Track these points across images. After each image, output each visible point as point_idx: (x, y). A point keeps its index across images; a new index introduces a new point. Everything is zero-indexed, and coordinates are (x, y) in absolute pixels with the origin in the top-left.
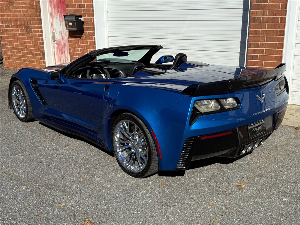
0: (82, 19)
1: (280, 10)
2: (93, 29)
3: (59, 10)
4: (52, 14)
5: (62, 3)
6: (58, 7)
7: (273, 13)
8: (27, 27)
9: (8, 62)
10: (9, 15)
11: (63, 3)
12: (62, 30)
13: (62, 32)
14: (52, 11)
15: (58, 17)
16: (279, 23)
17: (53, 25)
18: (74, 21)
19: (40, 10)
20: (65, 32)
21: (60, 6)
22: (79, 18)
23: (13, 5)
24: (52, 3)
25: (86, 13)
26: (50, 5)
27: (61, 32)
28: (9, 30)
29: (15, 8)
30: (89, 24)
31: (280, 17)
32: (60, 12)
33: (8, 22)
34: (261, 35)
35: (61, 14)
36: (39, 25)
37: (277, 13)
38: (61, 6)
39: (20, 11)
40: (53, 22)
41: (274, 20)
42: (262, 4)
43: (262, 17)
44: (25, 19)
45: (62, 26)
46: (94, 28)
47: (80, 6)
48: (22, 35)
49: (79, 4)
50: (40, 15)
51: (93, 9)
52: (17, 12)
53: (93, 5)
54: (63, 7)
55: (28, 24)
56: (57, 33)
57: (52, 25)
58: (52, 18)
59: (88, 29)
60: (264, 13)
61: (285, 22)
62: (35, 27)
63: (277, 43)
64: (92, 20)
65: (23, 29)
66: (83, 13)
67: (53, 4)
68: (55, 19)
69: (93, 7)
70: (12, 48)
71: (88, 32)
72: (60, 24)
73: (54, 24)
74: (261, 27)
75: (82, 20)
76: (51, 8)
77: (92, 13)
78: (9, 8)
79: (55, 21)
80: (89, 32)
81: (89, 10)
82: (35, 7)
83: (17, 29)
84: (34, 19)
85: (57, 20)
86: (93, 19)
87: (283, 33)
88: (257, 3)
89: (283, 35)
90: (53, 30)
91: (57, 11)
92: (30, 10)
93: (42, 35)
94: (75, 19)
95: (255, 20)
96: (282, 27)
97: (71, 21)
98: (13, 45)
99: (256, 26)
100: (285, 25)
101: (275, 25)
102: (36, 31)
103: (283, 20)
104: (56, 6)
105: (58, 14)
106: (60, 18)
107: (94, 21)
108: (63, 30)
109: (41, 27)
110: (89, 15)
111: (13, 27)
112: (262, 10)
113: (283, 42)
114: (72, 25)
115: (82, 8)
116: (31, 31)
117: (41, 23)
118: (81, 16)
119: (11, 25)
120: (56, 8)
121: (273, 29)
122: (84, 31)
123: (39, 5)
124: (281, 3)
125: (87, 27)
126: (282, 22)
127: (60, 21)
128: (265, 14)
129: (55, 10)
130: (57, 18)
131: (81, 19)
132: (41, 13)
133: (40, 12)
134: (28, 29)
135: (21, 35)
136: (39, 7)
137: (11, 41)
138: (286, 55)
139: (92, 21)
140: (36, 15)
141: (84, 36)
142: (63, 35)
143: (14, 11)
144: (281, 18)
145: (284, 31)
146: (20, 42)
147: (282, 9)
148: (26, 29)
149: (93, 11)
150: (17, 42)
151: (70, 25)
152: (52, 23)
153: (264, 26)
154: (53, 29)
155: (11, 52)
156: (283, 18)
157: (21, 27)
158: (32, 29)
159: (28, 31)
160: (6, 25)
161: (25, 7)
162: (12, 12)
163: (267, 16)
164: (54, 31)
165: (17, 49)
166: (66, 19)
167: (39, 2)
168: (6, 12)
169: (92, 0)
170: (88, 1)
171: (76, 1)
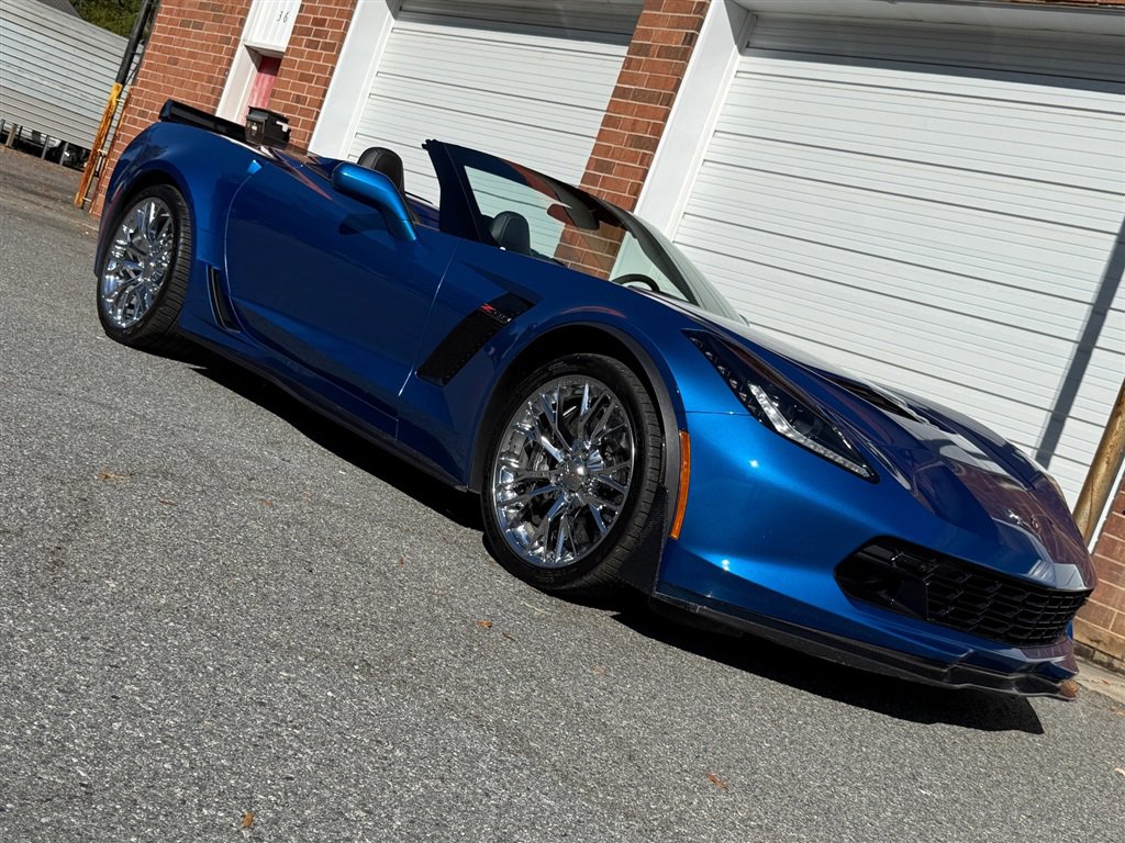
0: (285, 128)
10: (157, 88)
14: (250, 103)
19: (222, 91)
22: (278, 123)
23: (176, 64)
25: (300, 118)
26: (253, 90)
29: (178, 73)
33: (148, 105)
39: (183, 82)
42: (603, 174)
47: (298, 99)
49: (298, 95)
51: (318, 113)
53: (322, 102)
66: (296, 116)
69: (320, 107)
77: (314, 120)
78: (165, 70)
81: (307, 113)
82: (214, 80)
88: (596, 171)
92: (202, 85)
94: (268, 118)
110: (305, 124)
112: (598, 188)
115: (300, 106)
118: (285, 120)
119: (150, 112)
120: (261, 100)
123: (224, 79)
124: (632, 181)
129: (257, 104)
131: (281, 126)
132: (222, 99)
133: (220, 94)
136: (223, 83)
139: (304, 140)
140: (208, 100)
143: (170, 81)
145: (619, 247)
147: (629, 194)
149: (316, 118)
160: (142, 109)
161: (197, 76)
162: (166, 80)
166: (253, 116)
167: (228, 70)
168: (155, 77)
169: (325, 91)
170: (315, 92)
171: (294, 87)
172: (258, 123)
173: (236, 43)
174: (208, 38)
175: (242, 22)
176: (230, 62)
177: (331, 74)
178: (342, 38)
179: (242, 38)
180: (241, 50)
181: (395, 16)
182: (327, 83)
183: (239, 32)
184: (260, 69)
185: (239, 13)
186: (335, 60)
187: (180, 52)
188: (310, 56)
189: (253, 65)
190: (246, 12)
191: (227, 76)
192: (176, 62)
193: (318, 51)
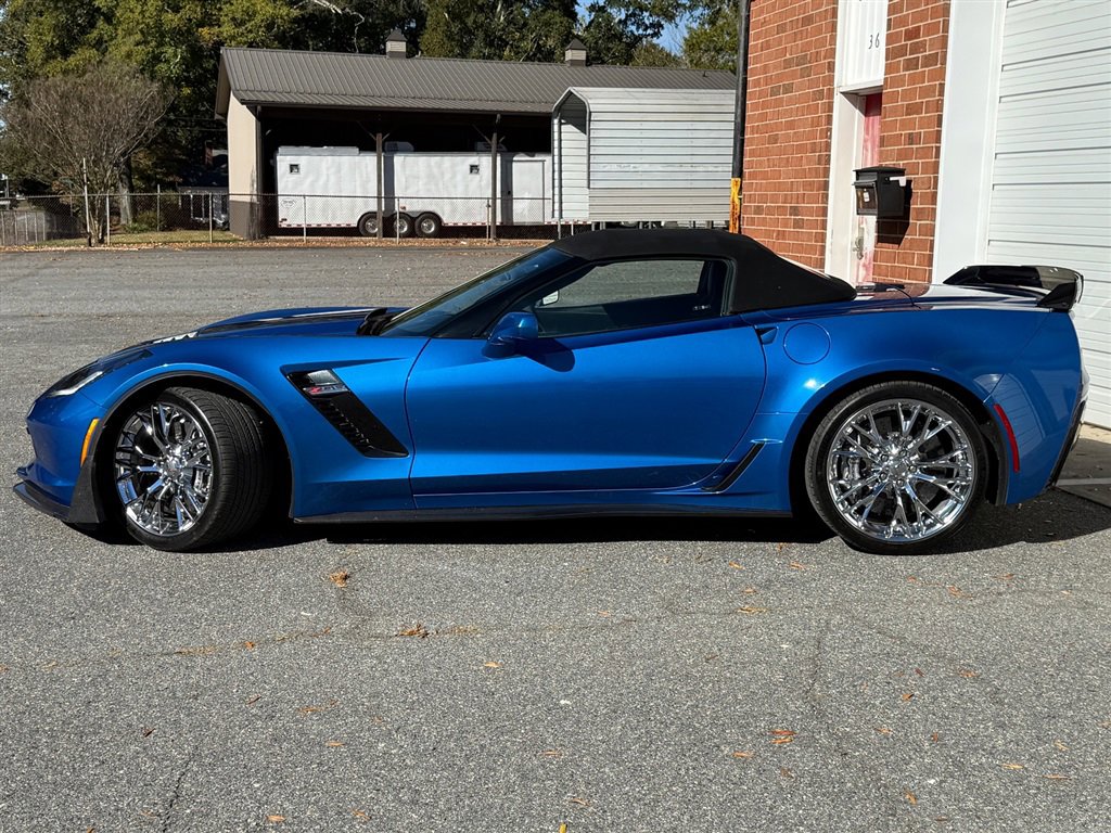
0: (902, 181)
2: (934, 214)
8: (795, 211)
10: (765, 176)
19: (829, 156)
24: (868, 134)
25: (920, 161)
26: (865, 141)
28: (759, 222)
29: (779, 151)
30: (923, 198)
33: (760, 198)
36: (822, 205)
39: (788, 160)
44: (795, 187)
46: (935, 210)
47: (911, 139)
48: (784, 235)
49: (910, 134)
50: (826, 172)
51: (938, 149)
52: (782, 165)
53: (939, 133)
55: (800, 200)
56: (868, 232)
59: (919, 214)
62: (810, 211)
64: (934, 183)
65: (788, 216)
66: (913, 160)
67: (871, 137)
69: (938, 140)
71: (918, 223)
75: (902, 184)
76: (866, 149)
77: (935, 160)
78: (768, 152)
80: (920, 225)
81: (925, 152)
82: (819, 147)
84: (811, 184)
86: (937, 179)
92: (807, 157)
93: (823, 238)
94: (876, 178)
102: (811, 224)
104: (877, 143)
107: (936, 187)
109: (825, 211)
110: (926, 167)
111: (769, 211)
114: (869, 200)
115: (914, 147)
116: (803, 224)
117: (826, 198)
118: (901, 172)
119: (765, 205)
120: (876, 150)
122: (911, 221)
123: (828, 142)
125: (919, 206)
131: (898, 181)
132: (831, 165)
133: (829, 161)
134: (797, 218)
135: (781, 236)
136: (828, 147)
140: (817, 173)
141: (909, 237)
143: (775, 163)
148: (793, 217)
149: (938, 156)
151: (865, 200)
157: (781, 210)
158: (805, 218)
159: (795, 224)
160: (757, 204)
161: (801, 149)
162: (771, 164)
164: (864, 225)
167: (830, 130)
168: (760, 163)
169: (940, 118)
170: (929, 122)
171: (904, 125)
172: (869, 188)
173: (831, 93)
174: (798, 100)
175: (831, 67)
176: (829, 120)
177: (942, 93)
178: (944, 42)
179: (836, 85)
180: (838, 100)
182: (939, 106)
183: (831, 80)
184: (867, 113)
185: (825, 58)
186: (942, 74)
187: (777, 126)
188: (913, 80)
189: (857, 111)
190: (832, 53)
192: (775, 140)
193: (920, 70)
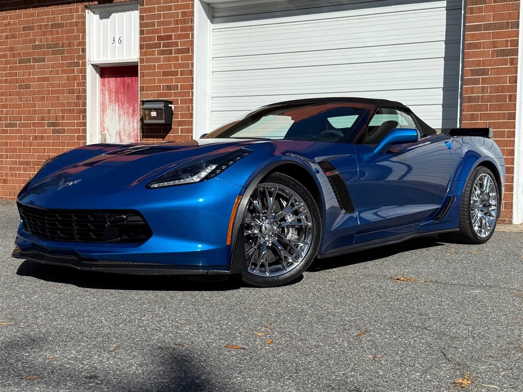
0: (173, 106)
1: (508, 84)
2: (191, 123)
3: (118, 98)
4: (103, 104)
5: (126, 86)
6: (117, 92)
7: (498, 90)
8: (54, 125)
9: (3, 187)
10: (19, 106)
11: (128, 87)
12: (122, 130)
13: (122, 133)
14: (104, 99)
15: (115, 109)
16: (508, 102)
17: (105, 121)
18: (161, 109)
19: (86, 96)
20: (127, 132)
21: (122, 90)
22: (170, 105)
23: (29, 88)
24: (105, 87)
25: (179, 98)
26: (102, 90)
27: (120, 133)
28: (11, 132)
29: (34, 93)
30: (183, 116)
31: (508, 94)
32: (120, 100)
33: (12, 119)
34: (480, 120)
35: (123, 104)
36: (81, 121)
37: (503, 89)
38: (124, 91)
39: (43, 98)
40: (105, 117)
41: (499, 98)
42: (480, 77)
43: (480, 95)
44: (52, 112)
45: (122, 123)
46: (192, 121)
47: (169, 88)
48: (42, 138)
49: (168, 86)
50: (85, 104)
51: (192, 92)
52: (37, 100)
53: (192, 85)
54: (128, 92)
55: (58, 118)
56: (110, 135)
57: (102, 122)
58: (103, 110)
59: (180, 123)
60: (483, 90)
61: (516, 101)
62: (72, 125)
63: (506, 130)
64: (191, 108)
65: (46, 128)
66: (173, 98)
67: (108, 88)
68: (109, 111)
69: (192, 88)
70: (15, 163)
71: (180, 127)
72: (120, 120)
73: (107, 120)
74: (480, 108)
75: (173, 108)
76: (104, 94)
77: (191, 97)
78: (18, 93)
79: (108, 115)
80: (181, 129)
81: (184, 94)
83: (32, 128)
84: (71, 111)
85: (114, 113)
86: (192, 106)
87: (513, 116)
88: (472, 76)
89: (514, 118)
90: (104, 131)
91: (115, 99)
92: (64, 96)
93: (85, 138)
94: (163, 105)
95: (470, 99)
96: (512, 108)
97: (155, 110)
98: (20, 156)
99: (471, 108)
100: (515, 105)
101: (501, 105)
102: (72, 131)
103: (513, 98)
104: (114, 91)
105: (117, 104)
106: (119, 110)
107: (192, 111)
108: (124, 129)
109: (85, 124)
110: (183, 102)
111: (24, 125)
112: (480, 85)
113: (515, 128)
114: (156, 115)
115: (173, 91)
116: (63, 131)
117: (84, 117)
118: (171, 103)
119: (18, 122)
120: (114, 94)
121: (498, 111)
122: (173, 127)
123: (84, 89)
124: (508, 75)
125: (180, 119)
126: (511, 101)
127: (119, 116)
128: (485, 91)
129: (110, 98)
130: (113, 110)
131: (171, 107)
132: (87, 101)
133: (85, 99)
134: (57, 128)
135: (38, 139)
136: (85, 91)
137: (14, 150)
138: (519, 146)
139: (189, 111)
140: (76, 104)
141: (172, 135)
142: (122, 137)
143: (28, 99)
144: (510, 96)
145: (515, 114)
146: (35, 151)
147: (510, 83)
148: (51, 128)
149: (192, 96)
150: (28, 151)
151: (152, 116)
152: (103, 118)
153: (485, 107)
154: (104, 128)
155: (11, 169)
156: (513, 96)
157: (43, 125)
158: (66, 128)
159: (54, 131)
160: (8, 122)
162: (24, 100)
163: (489, 94)
164: (106, 132)
165: (28, 163)
166: (145, 106)
167: (85, 83)
169: (193, 78)
170: (185, 80)
171: (160, 81)
173: (84, 64)
174: (52, 66)
175: (84, 50)
176: (84, 77)
177: (192, 67)
178: (192, 43)
179: (87, 60)
180: (89, 68)
181: (212, 22)
182: (191, 72)
183: (84, 57)
184: (102, 76)
185: (79, 46)
186: (191, 58)
187: (29, 80)
188: (168, 60)
189: (98, 75)
190: (84, 43)
191: (85, 86)
192: (28, 87)
193: (173, 55)
